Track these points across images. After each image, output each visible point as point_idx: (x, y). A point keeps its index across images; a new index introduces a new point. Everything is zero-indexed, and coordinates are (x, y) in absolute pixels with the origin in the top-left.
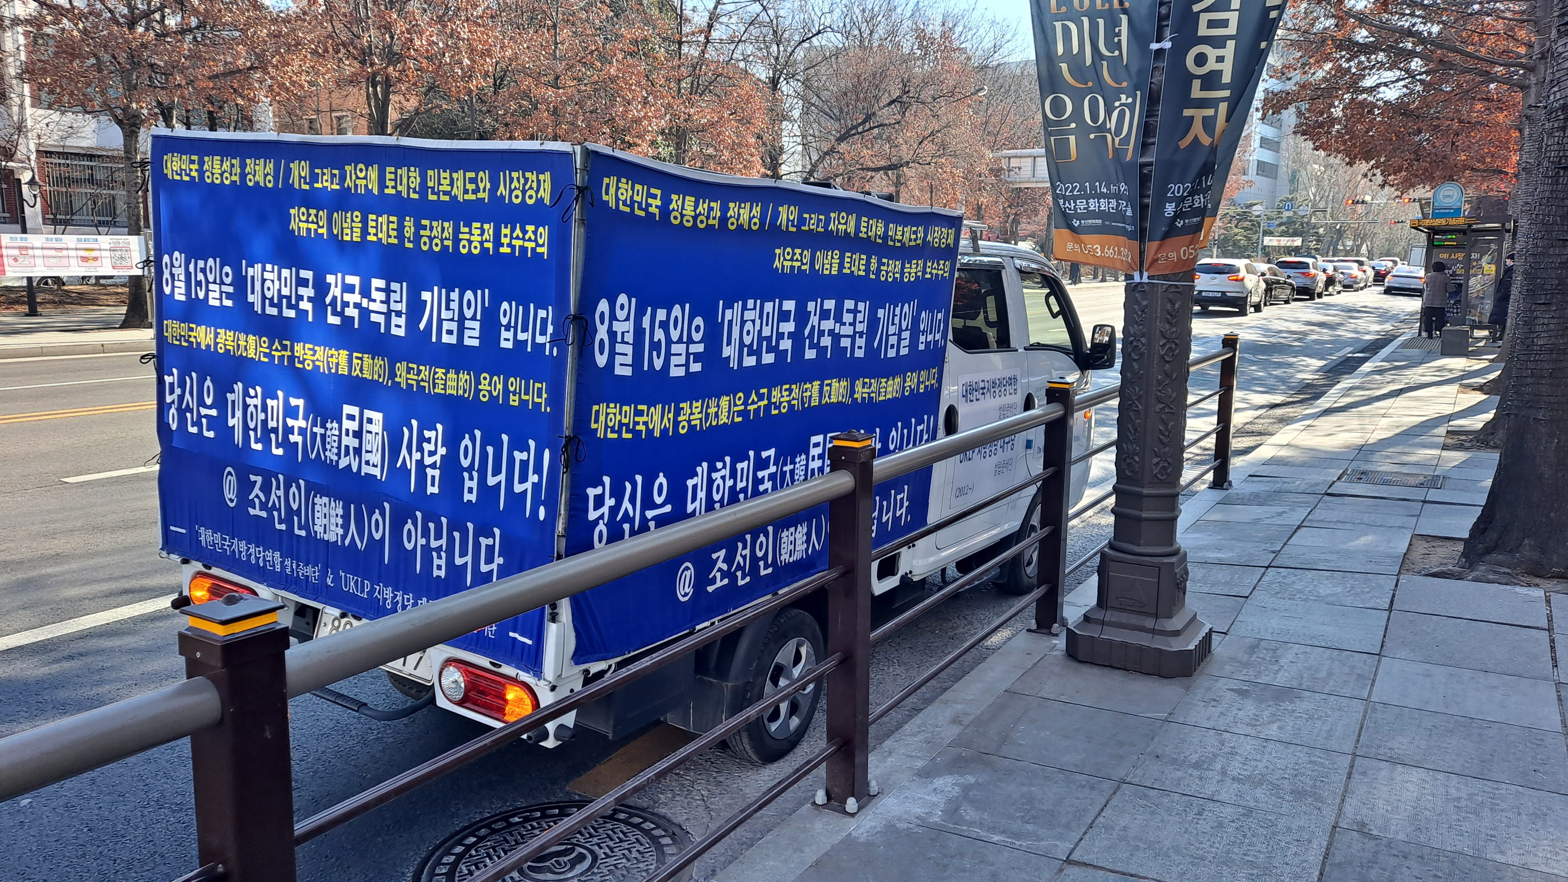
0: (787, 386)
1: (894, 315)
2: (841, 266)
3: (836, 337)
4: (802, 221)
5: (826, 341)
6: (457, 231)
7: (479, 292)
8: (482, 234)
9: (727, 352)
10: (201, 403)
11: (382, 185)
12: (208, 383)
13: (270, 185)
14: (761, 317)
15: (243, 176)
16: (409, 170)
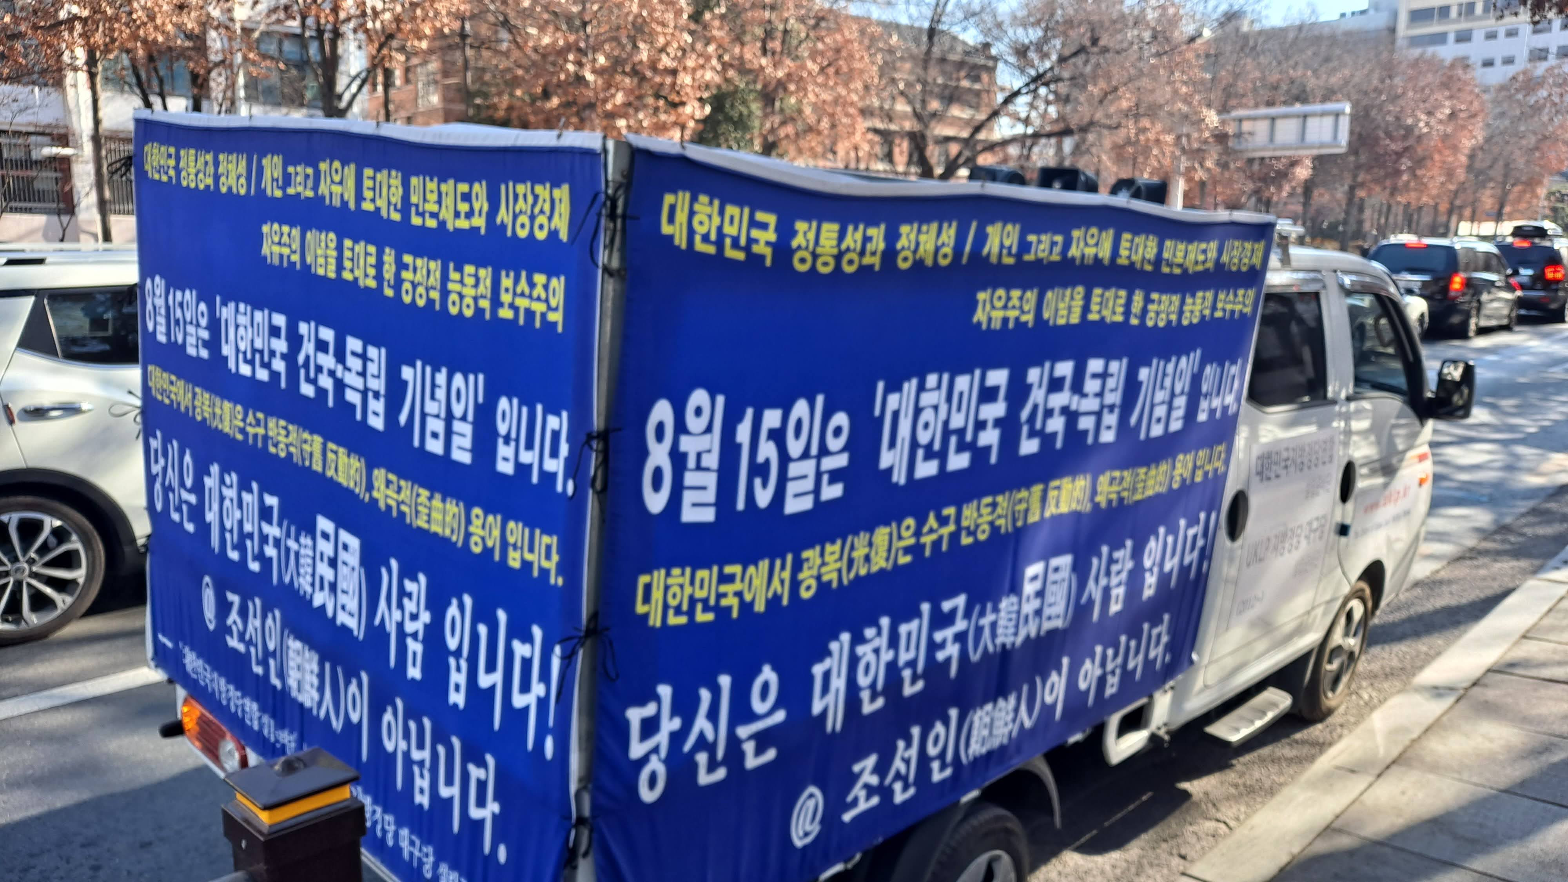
0: (988, 500)
1: (1165, 375)
2: (1086, 309)
3: (1071, 416)
4: (1024, 246)
5: (1056, 424)
6: (445, 278)
7: (471, 378)
8: (476, 285)
9: (886, 459)
10: (182, 484)
11: (359, 198)
12: (188, 458)
13: (243, 192)
14: (949, 399)
15: (217, 177)
16: (389, 175)
